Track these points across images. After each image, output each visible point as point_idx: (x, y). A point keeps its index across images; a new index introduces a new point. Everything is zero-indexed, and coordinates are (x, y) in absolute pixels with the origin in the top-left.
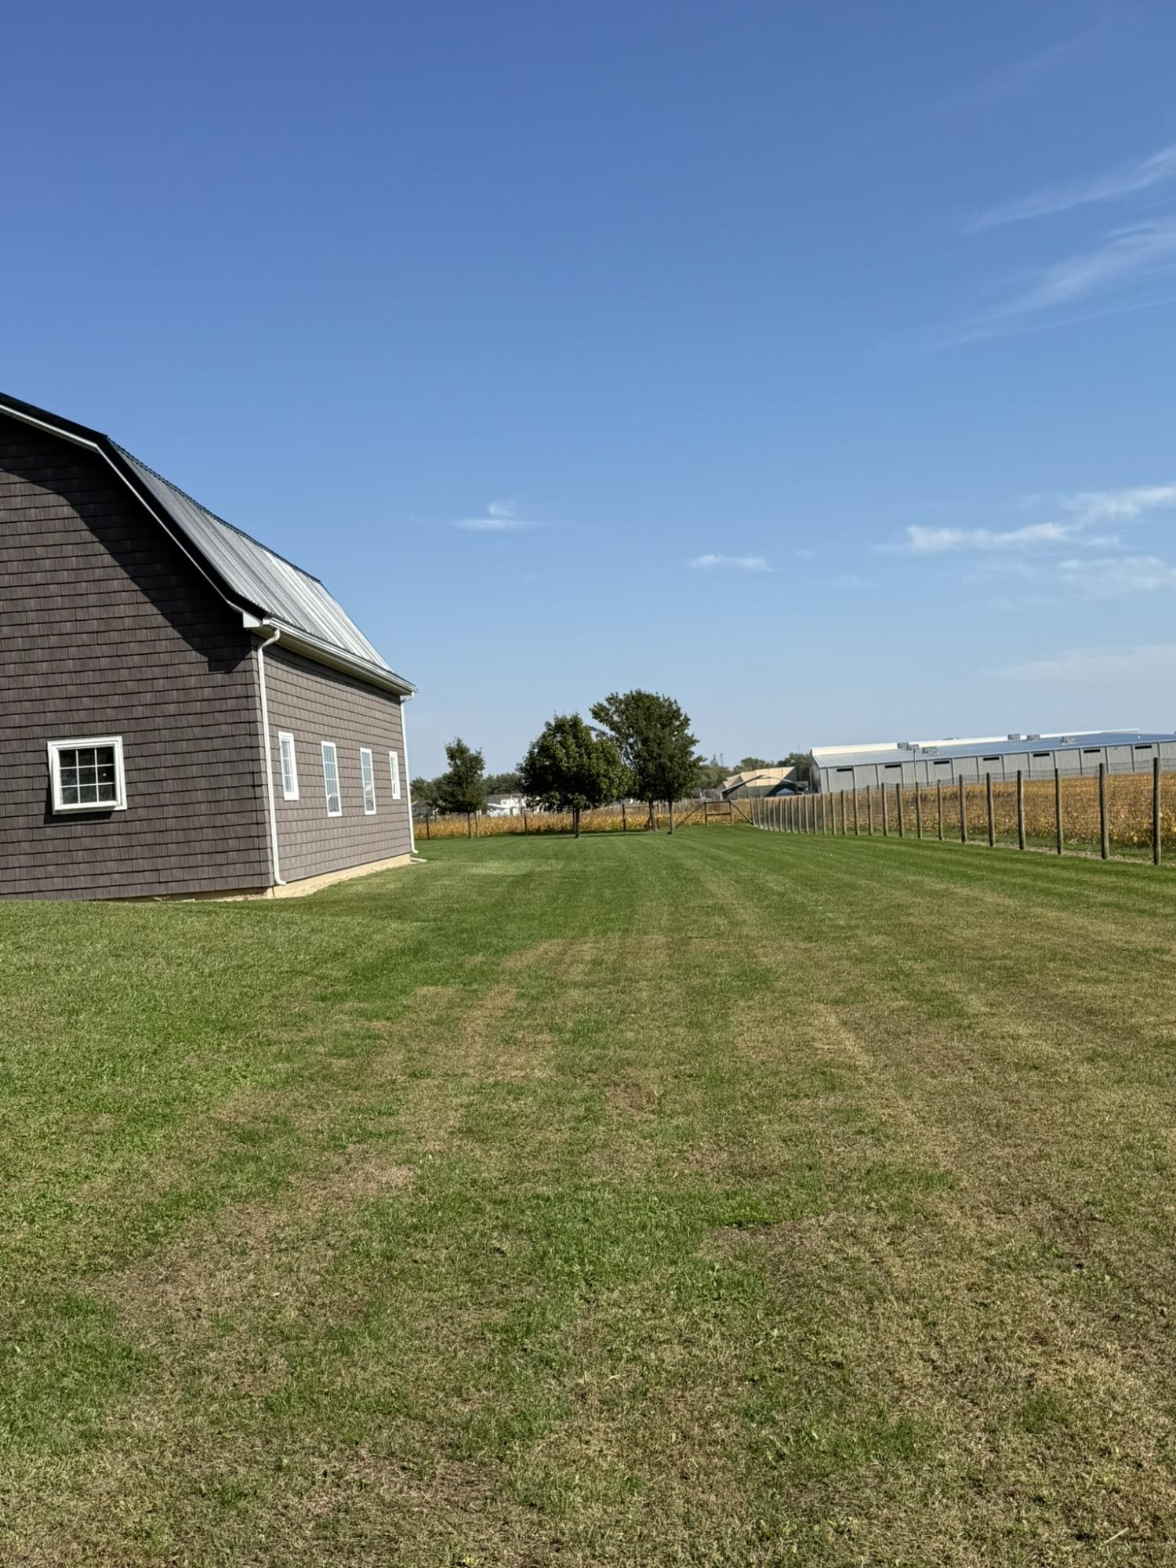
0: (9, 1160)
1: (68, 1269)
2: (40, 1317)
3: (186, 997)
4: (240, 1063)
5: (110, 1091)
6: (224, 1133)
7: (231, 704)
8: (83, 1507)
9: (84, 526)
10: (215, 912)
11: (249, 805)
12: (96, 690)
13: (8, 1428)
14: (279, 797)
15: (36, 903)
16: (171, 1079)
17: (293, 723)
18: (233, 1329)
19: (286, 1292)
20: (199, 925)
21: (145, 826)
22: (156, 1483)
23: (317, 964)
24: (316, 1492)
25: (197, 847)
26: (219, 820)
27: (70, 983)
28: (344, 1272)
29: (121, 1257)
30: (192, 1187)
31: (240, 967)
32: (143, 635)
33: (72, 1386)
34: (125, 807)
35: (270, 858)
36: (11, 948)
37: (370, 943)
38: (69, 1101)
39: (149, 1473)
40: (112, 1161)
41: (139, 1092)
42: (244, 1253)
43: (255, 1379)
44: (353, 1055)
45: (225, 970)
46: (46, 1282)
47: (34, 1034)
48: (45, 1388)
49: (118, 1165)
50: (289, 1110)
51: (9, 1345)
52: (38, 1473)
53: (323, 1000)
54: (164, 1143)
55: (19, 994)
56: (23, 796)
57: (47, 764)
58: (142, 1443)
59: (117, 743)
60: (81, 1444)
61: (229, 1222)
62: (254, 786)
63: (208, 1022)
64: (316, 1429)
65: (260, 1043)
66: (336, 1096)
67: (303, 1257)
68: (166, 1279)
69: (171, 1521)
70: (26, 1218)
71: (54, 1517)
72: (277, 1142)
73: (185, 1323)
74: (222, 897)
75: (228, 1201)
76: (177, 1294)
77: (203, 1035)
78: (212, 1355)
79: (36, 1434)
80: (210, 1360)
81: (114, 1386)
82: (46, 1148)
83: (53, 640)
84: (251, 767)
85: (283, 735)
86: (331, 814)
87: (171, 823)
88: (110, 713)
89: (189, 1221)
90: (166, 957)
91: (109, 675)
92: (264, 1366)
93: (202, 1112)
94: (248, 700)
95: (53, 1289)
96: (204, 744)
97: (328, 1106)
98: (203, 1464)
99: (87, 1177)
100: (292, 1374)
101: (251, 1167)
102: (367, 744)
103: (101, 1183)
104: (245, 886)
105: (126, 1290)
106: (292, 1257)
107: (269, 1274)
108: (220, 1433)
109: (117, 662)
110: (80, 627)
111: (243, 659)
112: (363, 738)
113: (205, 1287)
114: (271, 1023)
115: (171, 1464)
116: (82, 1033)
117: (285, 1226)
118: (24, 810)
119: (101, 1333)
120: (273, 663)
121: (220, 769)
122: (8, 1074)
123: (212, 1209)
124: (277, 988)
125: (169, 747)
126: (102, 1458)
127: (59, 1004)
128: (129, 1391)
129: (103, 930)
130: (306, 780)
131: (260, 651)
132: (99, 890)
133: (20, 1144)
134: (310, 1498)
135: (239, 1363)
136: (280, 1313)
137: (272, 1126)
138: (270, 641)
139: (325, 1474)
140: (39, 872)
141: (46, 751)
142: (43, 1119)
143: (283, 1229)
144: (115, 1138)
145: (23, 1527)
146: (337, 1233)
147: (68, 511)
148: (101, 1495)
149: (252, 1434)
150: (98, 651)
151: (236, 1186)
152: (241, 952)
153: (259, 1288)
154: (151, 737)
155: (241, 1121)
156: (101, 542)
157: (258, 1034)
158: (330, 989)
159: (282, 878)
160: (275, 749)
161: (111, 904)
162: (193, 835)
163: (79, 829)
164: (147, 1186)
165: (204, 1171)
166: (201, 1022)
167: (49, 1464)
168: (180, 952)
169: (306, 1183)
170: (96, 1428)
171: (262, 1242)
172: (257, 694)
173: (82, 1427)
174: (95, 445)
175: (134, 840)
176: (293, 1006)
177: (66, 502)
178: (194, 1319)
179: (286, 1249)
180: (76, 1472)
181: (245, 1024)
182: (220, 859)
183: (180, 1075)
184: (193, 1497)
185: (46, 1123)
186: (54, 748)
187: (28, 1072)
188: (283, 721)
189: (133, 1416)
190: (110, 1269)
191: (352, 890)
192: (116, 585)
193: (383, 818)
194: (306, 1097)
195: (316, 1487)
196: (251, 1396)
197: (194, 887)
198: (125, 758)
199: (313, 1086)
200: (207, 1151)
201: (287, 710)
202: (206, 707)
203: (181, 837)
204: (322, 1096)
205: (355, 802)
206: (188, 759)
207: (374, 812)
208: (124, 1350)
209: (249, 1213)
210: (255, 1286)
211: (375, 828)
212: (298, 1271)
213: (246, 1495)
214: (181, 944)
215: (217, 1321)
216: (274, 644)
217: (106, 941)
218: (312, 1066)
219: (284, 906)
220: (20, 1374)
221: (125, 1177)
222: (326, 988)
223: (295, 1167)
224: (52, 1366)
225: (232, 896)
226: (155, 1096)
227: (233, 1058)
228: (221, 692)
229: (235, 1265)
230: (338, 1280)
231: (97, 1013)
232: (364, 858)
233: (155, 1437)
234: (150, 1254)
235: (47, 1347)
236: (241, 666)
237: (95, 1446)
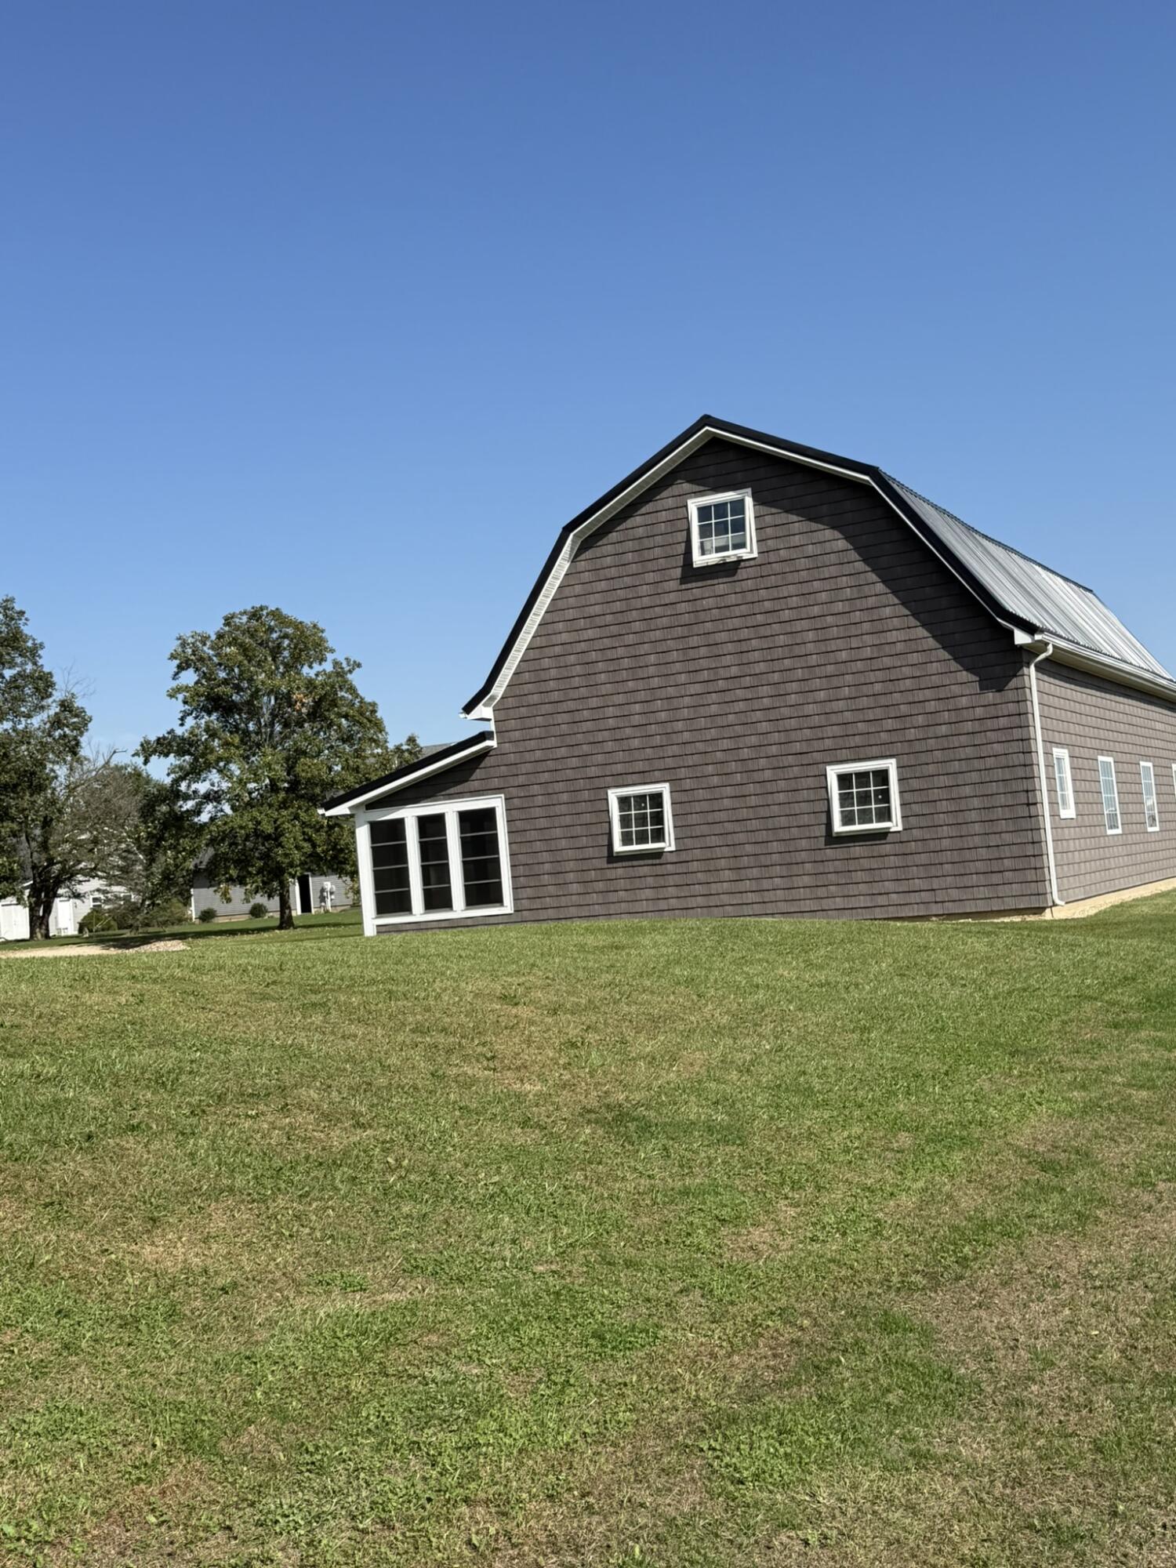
0: (818, 1171)
1: (883, 1285)
2: (860, 1330)
3: (973, 1019)
4: (1033, 1088)
5: (906, 1109)
6: (1024, 1160)
7: (1003, 722)
8: (918, 1527)
9: (858, 557)
10: (994, 933)
11: (1024, 823)
12: (870, 715)
13: (840, 1437)
14: (1055, 815)
15: (819, 922)
16: (965, 1101)
17: (1066, 739)
18: (1053, 1364)
19: (1105, 1331)
20: (980, 946)
21: (920, 846)
22: (990, 1514)
23: (1106, 989)
24: (1156, 1545)
25: (972, 867)
26: (994, 840)
27: (860, 1001)
28: (1166, 1317)
29: (933, 1277)
30: (997, 1213)
31: (1025, 990)
32: (915, 658)
33: (896, 1402)
34: (900, 828)
35: (1047, 878)
36: (802, 965)
37: (1163, 968)
38: (868, 1117)
39: (981, 1501)
40: (915, 1180)
41: (934, 1113)
42: (1056, 1286)
43: (1081, 1418)
44: (1154, 1087)
45: (1010, 993)
46: (863, 1296)
47: (830, 1049)
48: (871, 1402)
49: (921, 1184)
50: (1089, 1140)
51: (834, 1355)
52: (872, 1486)
53: (1115, 1027)
54: (964, 1166)
55: (813, 1010)
56: (805, 820)
57: (826, 788)
58: (972, 1469)
59: (891, 765)
60: (911, 1463)
61: (1038, 1252)
62: (1028, 805)
63: (997, 1045)
64: (1151, 1478)
65: (1052, 1068)
66: (1140, 1129)
67: (1120, 1297)
68: (980, 1305)
69: (1008, 1553)
70: (838, 1230)
71: (891, 1533)
72: (1081, 1173)
73: (1003, 1352)
74: (998, 917)
75: (1035, 1231)
76: (992, 1321)
77: (993, 1058)
78: (1035, 1388)
79: (866, 1447)
80: (1032, 1393)
81: (938, 1408)
82: (850, 1162)
83: (830, 669)
84: (1025, 785)
85: (1058, 752)
86: (1110, 832)
87: (946, 843)
88: (884, 736)
89: (997, 1248)
90: (949, 977)
91: (883, 700)
92: (1089, 1405)
93: (999, 1137)
94: (1020, 717)
95: (870, 1303)
96: (977, 764)
97: (1132, 1140)
98: (1035, 1499)
99: (892, 1194)
100: (1120, 1418)
101: (1056, 1198)
102: (1147, 757)
103: (908, 1201)
104: (1022, 906)
105: (941, 1312)
106: (1109, 1295)
107: (1085, 1312)
108: (1049, 1469)
109: (890, 686)
110: (854, 654)
111: (1015, 676)
112: (1143, 751)
113: (1020, 1317)
114: (1062, 1049)
115: (1002, 1494)
116: (874, 1051)
117: (1097, 1263)
118: (806, 832)
119: (920, 1352)
120: (1046, 678)
121: (993, 788)
122: (810, 1087)
123: (1019, 1237)
124: (1066, 1013)
125: (942, 769)
126: (932, 1479)
127: (851, 1021)
128: (953, 1415)
129: (886, 949)
130: (1082, 797)
131: (1032, 668)
132: (878, 909)
133: (826, 1156)
134: (1151, 1550)
135: (1063, 1400)
136: (1101, 1352)
137: (1073, 1157)
138: (1042, 656)
139: (1164, 1526)
140: (822, 892)
141: (825, 776)
142: (846, 1134)
143: (1096, 1266)
144: (916, 1157)
145: (862, 1538)
146: (1153, 1275)
147: (842, 544)
148: (935, 1516)
149: (1084, 1474)
150: (872, 677)
151: (1041, 1217)
152: (1024, 975)
153: (1076, 1325)
154: (923, 758)
155: (1041, 1149)
156: (873, 571)
157: (1050, 1060)
158: (1123, 1016)
159: (1061, 899)
160: (1049, 766)
161: (892, 923)
162: (967, 855)
163: (857, 850)
164: (951, 1208)
165: (1007, 1198)
166: (990, 1045)
167: (881, 1478)
168: (963, 973)
169: (1114, 1220)
170: (924, 1448)
171: (1074, 1276)
172: (1030, 711)
173: (912, 1447)
174: (867, 478)
175: (910, 860)
176: (1083, 1032)
177: (840, 536)
178: (1012, 1348)
179: (1101, 1287)
180: (909, 1490)
181: (1035, 1049)
182: (996, 878)
183: (973, 1098)
184: (1027, 1531)
185: (849, 1137)
186: (832, 773)
187: (828, 1086)
188: (1057, 737)
189: (960, 1441)
190: (923, 1289)
191: (1136, 911)
192: (888, 611)
193: (1166, 835)
194: (1107, 1129)
195: (1156, 1539)
196: (1079, 1436)
197: (970, 907)
198: (899, 780)
199: (1113, 1118)
200: (1008, 1178)
201: (1061, 726)
202: (977, 726)
203: (955, 856)
204: (1124, 1129)
205: (1135, 818)
206: (960, 779)
207: (1157, 829)
208: (945, 1372)
209: (1057, 1246)
210: (1071, 1322)
211: (1158, 846)
212: (1116, 1311)
213: (1082, 1537)
214: (962, 965)
215: (1036, 1353)
216: (1047, 659)
217: (890, 961)
218: (1111, 1096)
219: (1064, 927)
220: (846, 1385)
221: (928, 1197)
222: (1118, 1015)
223: (1103, 1202)
224: (875, 1380)
225: (1009, 916)
226: (950, 1117)
227: (1025, 1083)
228: (992, 711)
229: (1049, 1298)
230: (1160, 1325)
231: (888, 1031)
232: (1147, 877)
233: (983, 1465)
234: (962, 1277)
235: (870, 1361)
236: (1013, 683)
237: (924, 1466)
